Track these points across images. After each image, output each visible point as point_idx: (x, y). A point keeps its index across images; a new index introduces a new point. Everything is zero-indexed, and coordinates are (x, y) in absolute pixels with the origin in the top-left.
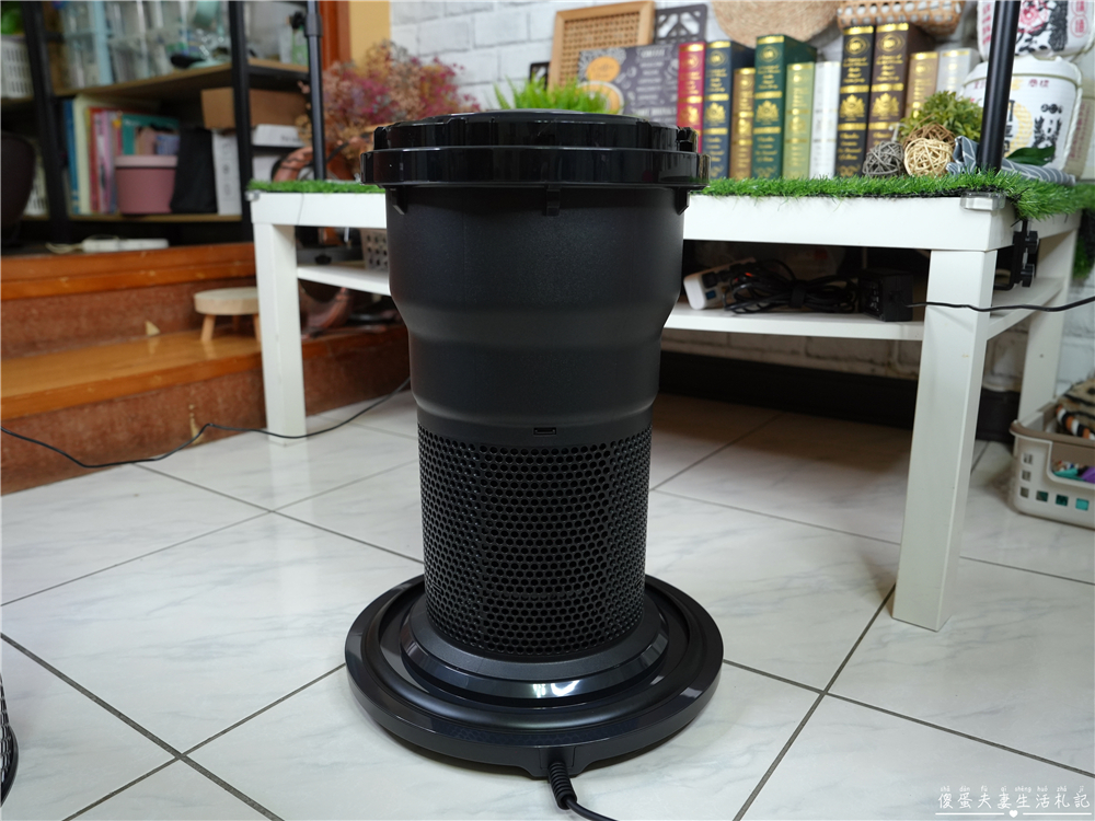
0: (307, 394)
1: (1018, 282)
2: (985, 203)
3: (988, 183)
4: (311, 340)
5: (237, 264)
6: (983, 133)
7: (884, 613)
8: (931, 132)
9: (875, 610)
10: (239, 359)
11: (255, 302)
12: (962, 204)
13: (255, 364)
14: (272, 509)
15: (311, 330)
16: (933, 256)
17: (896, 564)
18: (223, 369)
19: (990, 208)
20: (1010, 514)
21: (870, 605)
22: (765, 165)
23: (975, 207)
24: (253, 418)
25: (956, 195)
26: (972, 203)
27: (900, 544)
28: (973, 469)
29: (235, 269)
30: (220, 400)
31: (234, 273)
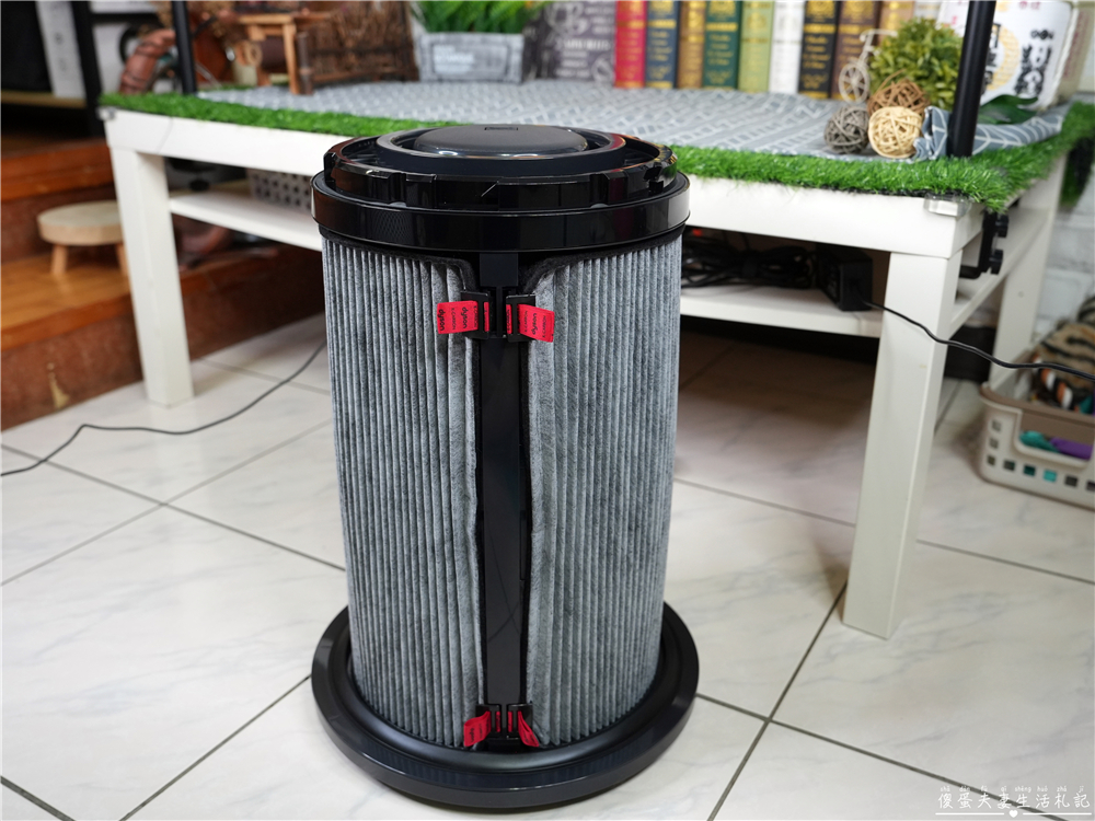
0: (190, 335)
1: (985, 271)
2: (950, 207)
3: (954, 187)
4: (190, 273)
5: (88, 171)
6: (961, 72)
7: (834, 617)
8: (900, 93)
9: (825, 613)
10: (103, 304)
11: (118, 228)
12: (926, 206)
13: (123, 309)
14: (163, 500)
15: (189, 258)
16: (893, 258)
17: (849, 553)
18: (86, 318)
19: (955, 213)
20: (976, 481)
21: (819, 606)
22: (719, 68)
23: (939, 211)
24: (127, 368)
25: (920, 195)
26: (936, 207)
27: (854, 526)
28: (937, 428)
29: (86, 177)
30: (85, 354)
31: (84, 182)
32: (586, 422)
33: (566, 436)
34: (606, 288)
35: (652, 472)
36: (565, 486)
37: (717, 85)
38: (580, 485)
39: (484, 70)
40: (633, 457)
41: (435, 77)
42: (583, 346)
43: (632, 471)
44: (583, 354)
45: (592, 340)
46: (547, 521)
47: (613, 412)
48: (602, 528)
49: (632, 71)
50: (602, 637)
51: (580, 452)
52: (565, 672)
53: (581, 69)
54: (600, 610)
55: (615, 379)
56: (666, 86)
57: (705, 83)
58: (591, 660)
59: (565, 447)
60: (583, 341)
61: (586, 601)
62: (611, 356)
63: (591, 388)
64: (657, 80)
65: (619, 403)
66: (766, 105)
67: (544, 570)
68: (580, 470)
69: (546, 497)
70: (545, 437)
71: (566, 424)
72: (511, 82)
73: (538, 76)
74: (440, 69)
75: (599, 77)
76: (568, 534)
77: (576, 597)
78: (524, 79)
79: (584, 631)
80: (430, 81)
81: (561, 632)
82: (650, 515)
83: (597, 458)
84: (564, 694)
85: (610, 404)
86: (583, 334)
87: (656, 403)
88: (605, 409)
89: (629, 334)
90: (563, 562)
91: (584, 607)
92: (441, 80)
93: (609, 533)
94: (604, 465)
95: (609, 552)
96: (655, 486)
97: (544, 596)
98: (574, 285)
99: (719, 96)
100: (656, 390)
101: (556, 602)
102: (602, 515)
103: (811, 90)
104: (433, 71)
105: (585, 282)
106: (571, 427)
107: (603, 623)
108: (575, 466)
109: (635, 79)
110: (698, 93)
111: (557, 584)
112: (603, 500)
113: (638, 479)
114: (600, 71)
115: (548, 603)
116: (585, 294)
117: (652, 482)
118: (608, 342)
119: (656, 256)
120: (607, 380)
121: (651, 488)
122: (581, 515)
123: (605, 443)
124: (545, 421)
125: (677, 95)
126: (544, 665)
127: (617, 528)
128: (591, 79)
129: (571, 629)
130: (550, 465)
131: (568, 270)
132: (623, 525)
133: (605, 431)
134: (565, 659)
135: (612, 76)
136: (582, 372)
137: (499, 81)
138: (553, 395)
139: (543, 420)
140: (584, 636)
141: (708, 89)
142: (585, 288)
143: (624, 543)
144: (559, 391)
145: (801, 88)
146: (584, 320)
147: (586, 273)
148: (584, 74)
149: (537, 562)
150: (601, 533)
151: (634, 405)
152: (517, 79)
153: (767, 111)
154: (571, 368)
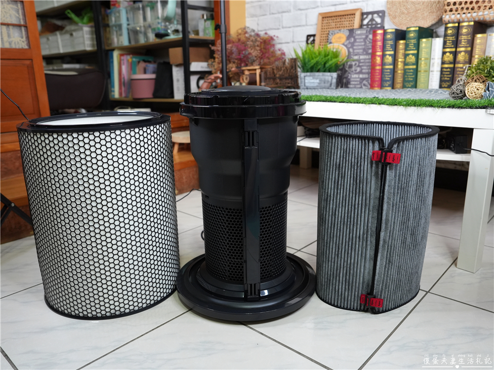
8: (477, 78)
12: (486, 112)
16: (475, 131)
22: (409, 81)
23: (491, 113)
32: (402, 194)
33: (395, 198)
34: (412, 149)
35: (420, 215)
36: (393, 216)
37: (408, 87)
38: (398, 217)
39: (323, 85)
40: (414, 209)
41: (305, 87)
42: (403, 168)
43: (414, 214)
44: (403, 171)
45: (406, 167)
46: (386, 228)
47: (410, 192)
48: (403, 233)
49: (376, 84)
50: (399, 273)
51: (399, 205)
52: (386, 284)
53: (358, 84)
54: (399, 263)
55: (412, 181)
56: (389, 88)
57: (404, 87)
58: (394, 281)
59: (395, 202)
60: (404, 166)
61: (395, 258)
62: (411, 173)
63: (404, 183)
64: (386, 87)
65: (412, 189)
66: (427, 92)
67: (383, 246)
68: (399, 211)
69: (387, 220)
70: (389, 199)
71: (396, 194)
72: (332, 89)
73: (342, 87)
74: (307, 85)
75: (364, 87)
76: (393, 233)
77: (393, 257)
78: (337, 87)
79: (394, 269)
80: (304, 89)
81: (387, 269)
82: (418, 231)
83: (404, 207)
84: (385, 293)
85: (409, 189)
86: (404, 164)
87: (423, 191)
88: (408, 191)
89: (417, 165)
90: (390, 243)
91: (395, 261)
92: (307, 88)
93: (405, 235)
94: (405, 210)
95: (404, 242)
96: (420, 220)
97: (382, 256)
98: (402, 147)
99: (409, 90)
100: (423, 187)
101: (387, 258)
102: (403, 228)
103: (445, 87)
104: (305, 85)
105: (406, 147)
106: (397, 196)
107: (399, 268)
108: (397, 209)
109: (378, 87)
110: (401, 90)
111: (387, 251)
112: (404, 223)
113: (415, 217)
114: (364, 85)
115: (384, 258)
116: (405, 151)
117: (419, 219)
118: (411, 168)
119: (426, 140)
120: (409, 181)
121: (419, 221)
122: (397, 228)
123: (407, 203)
124: (389, 193)
125: (394, 90)
126: (380, 281)
127: (407, 234)
128: (361, 87)
129: (390, 268)
130: (390, 208)
131: (401, 142)
132: (409, 233)
133: (407, 198)
134: (387, 279)
135: (369, 86)
136: (402, 177)
137: (328, 88)
138: (393, 184)
139: (389, 192)
140: (393, 272)
141: (405, 89)
142: (406, 149)
143: (409, 240)
144: (395, 183)
145: (441, 87)
146: (404, 159)
147: (406, 143)
148: (359, 86)
149: (381, 243)
150: (402, 234)
151: (416, 190)
152: (335, 88)
153: (428, 93)
154: (399, 175)
